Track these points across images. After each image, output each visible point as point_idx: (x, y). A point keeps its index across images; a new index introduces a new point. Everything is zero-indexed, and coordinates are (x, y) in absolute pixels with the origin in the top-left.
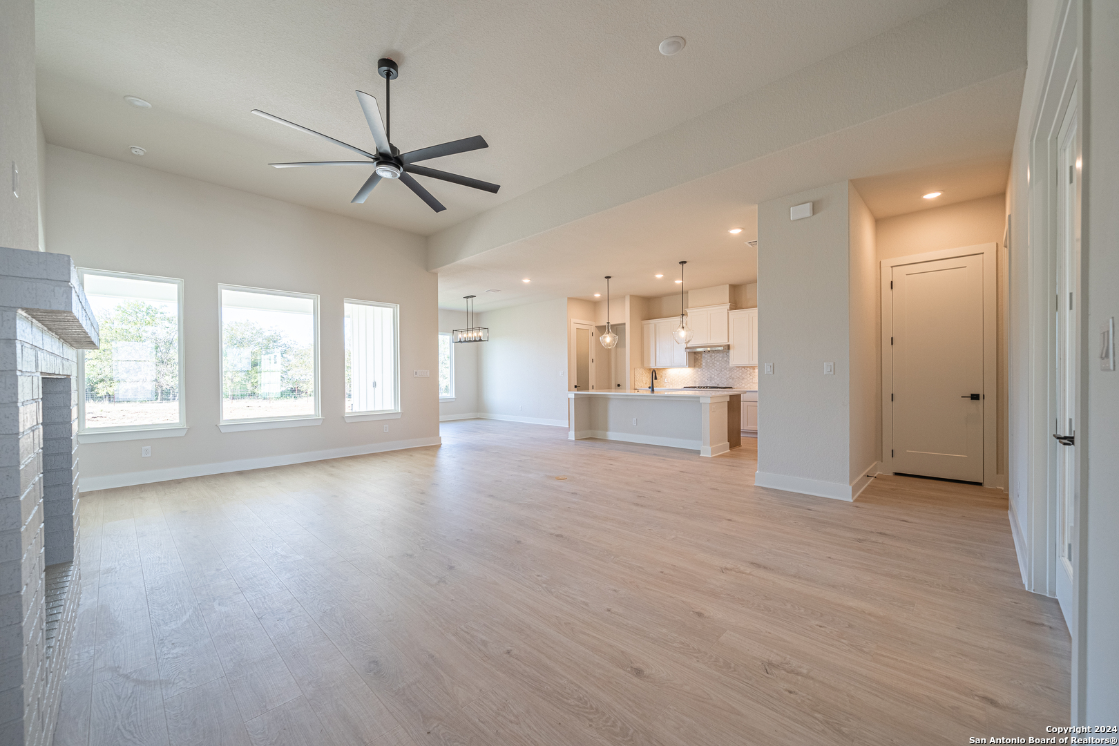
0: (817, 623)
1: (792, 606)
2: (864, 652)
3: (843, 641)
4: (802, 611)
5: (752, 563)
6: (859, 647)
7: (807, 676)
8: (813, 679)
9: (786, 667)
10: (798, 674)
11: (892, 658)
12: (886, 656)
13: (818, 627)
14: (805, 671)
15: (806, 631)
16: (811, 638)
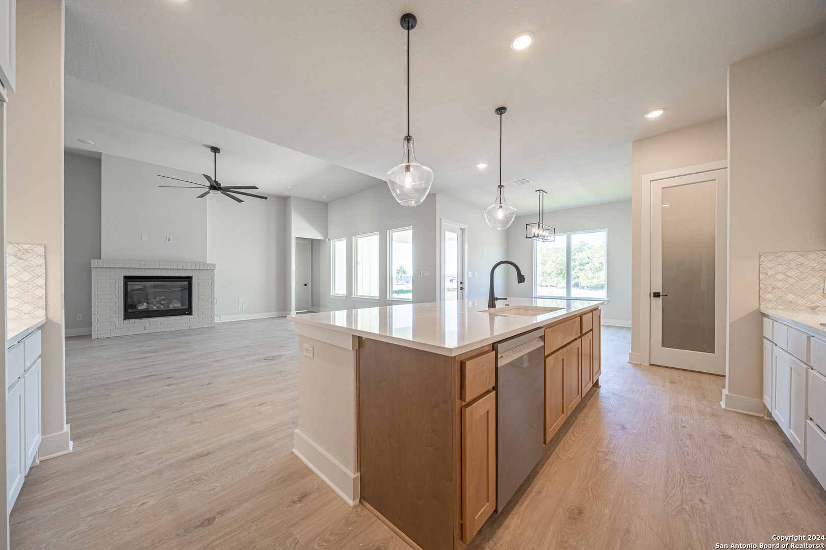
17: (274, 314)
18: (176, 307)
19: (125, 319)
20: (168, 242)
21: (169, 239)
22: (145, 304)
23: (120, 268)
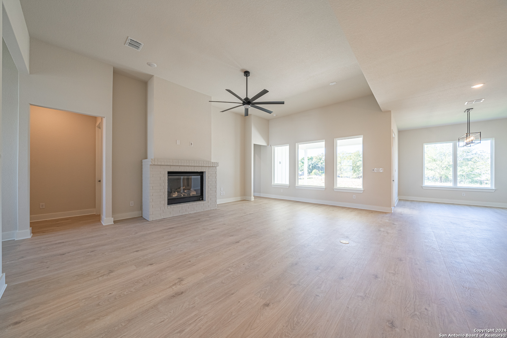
0: (113, 294)
1: (132, 291)
2: (84, 299)
3: (96, 296)
4: (125, 293)
5: (182, 293)
6: (87, 299)
7: (98, 278)
8: (96, 278)
9: (107, 275)
10: (101, 276)
11: (70, 306)
12: (73, 304)
13: (111, 293)
14: (99, 278)
15: (113, 287)
16: (109, 287)
17: (239, 198)
18: (194, 195)
19: (168, 205)
20: (191, 145)
21: (191, 143)
22: (176, 193)
23: (167, 165)
